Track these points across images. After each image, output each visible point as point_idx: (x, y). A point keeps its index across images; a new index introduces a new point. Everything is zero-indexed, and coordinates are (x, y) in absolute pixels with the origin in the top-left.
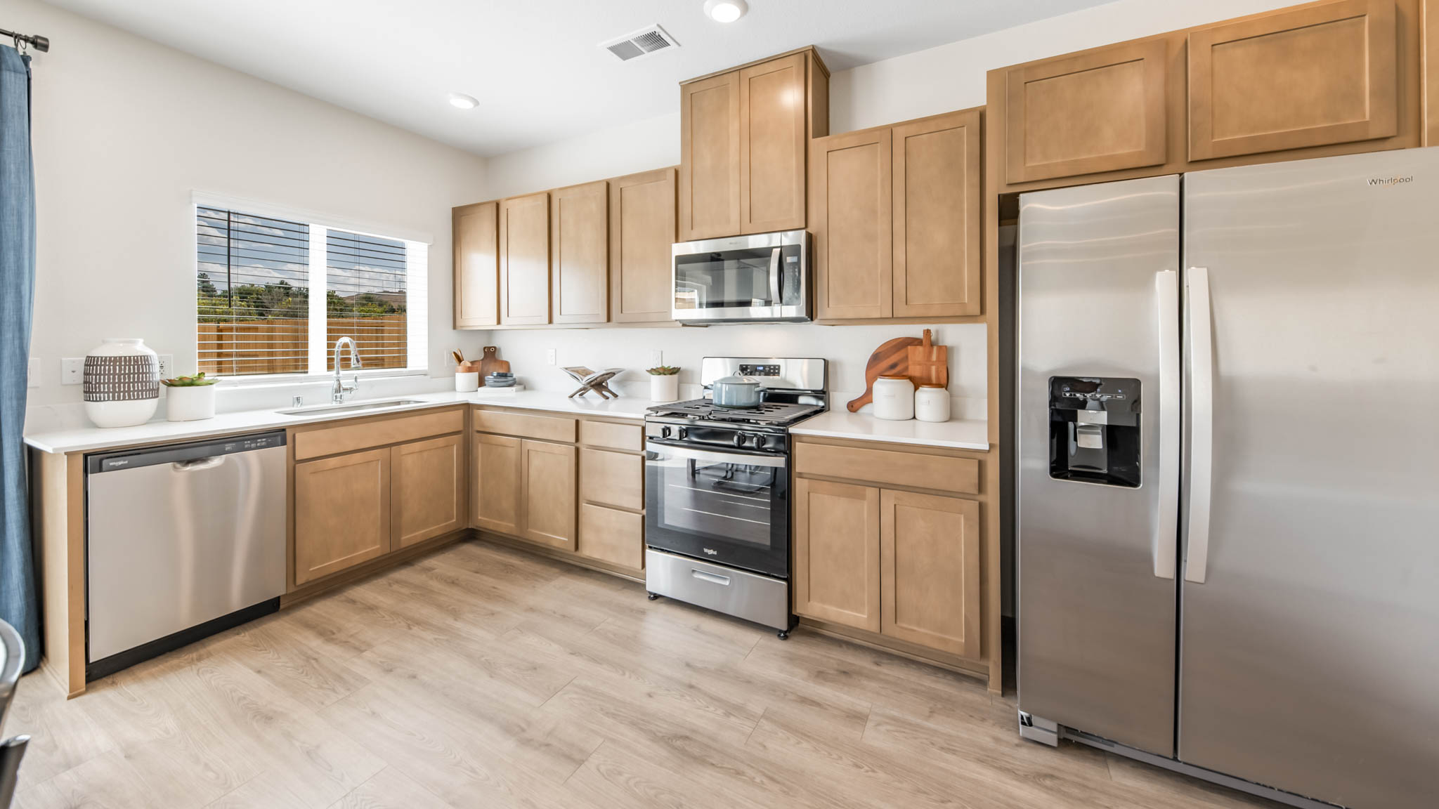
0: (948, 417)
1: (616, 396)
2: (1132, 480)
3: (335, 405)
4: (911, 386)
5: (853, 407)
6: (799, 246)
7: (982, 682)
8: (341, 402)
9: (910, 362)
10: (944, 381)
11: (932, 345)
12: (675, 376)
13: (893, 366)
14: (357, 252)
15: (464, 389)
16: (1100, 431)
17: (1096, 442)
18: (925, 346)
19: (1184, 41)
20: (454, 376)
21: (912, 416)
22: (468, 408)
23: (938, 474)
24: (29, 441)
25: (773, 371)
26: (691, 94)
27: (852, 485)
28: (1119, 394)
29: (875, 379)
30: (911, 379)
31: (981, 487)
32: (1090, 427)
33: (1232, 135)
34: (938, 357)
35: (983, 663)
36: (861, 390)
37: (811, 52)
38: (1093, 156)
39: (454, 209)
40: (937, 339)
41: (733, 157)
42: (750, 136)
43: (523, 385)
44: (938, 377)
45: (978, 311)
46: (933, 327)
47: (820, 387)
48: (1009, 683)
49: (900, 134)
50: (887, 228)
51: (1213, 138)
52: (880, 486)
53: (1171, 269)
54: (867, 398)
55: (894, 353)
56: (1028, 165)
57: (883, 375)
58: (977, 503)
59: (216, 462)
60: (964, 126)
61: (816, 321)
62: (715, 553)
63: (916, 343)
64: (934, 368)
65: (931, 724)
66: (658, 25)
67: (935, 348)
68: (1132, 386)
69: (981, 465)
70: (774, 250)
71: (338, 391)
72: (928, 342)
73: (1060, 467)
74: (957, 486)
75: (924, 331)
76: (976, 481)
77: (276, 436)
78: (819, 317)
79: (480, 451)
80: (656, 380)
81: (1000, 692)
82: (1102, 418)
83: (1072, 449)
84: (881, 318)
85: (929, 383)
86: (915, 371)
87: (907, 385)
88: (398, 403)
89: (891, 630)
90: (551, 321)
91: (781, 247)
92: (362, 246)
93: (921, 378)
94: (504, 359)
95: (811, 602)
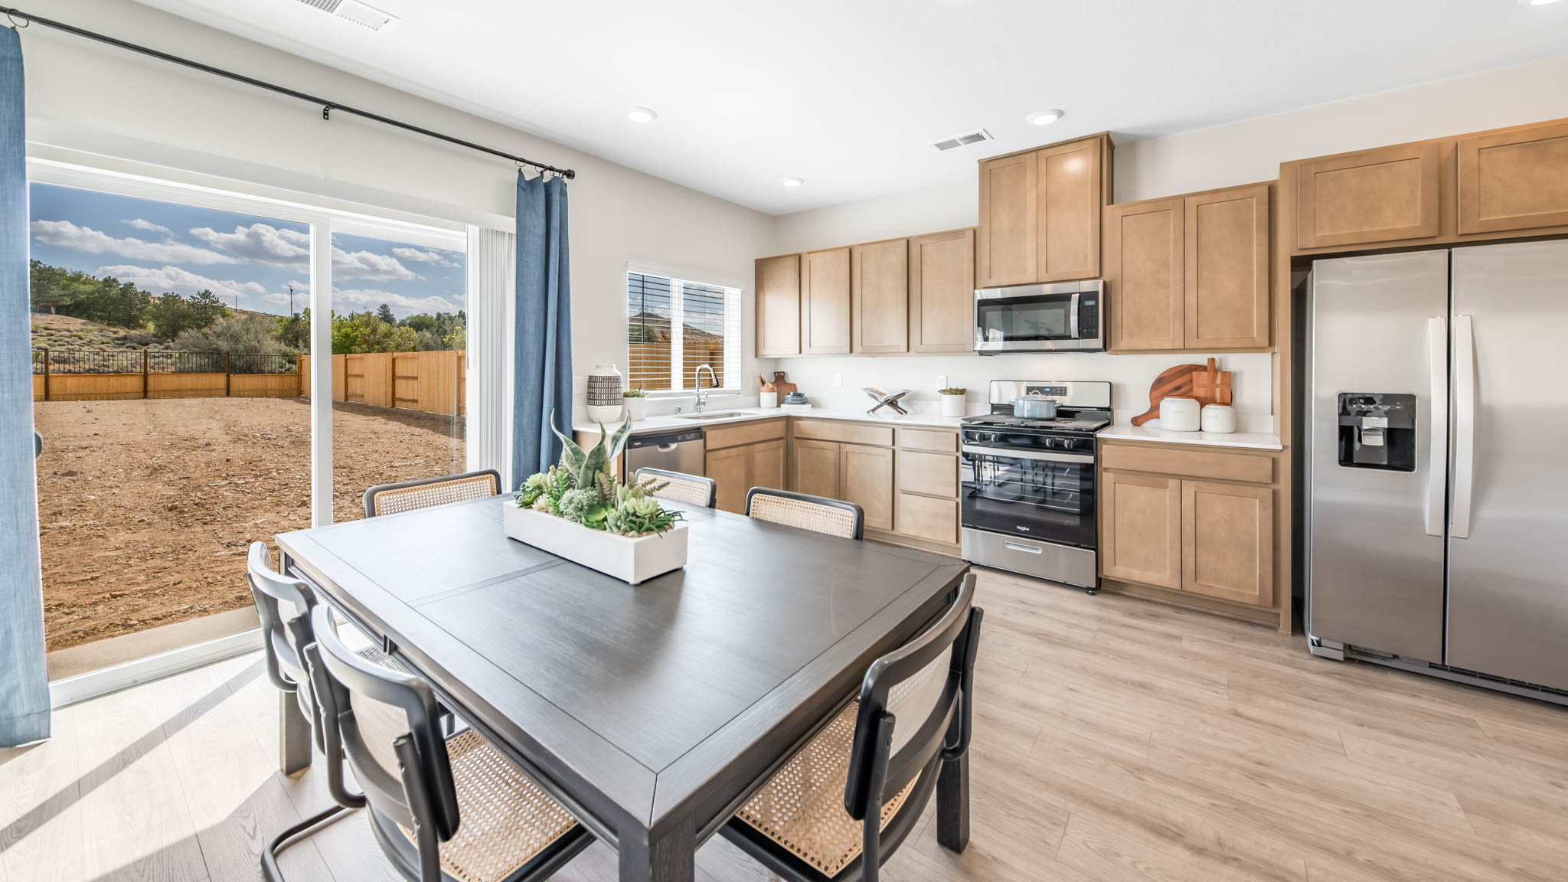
0: (1234, 429)
1: (906, 412)
2: (1409, 467)
3: (696, 414)
4: (1197, 404)
5: (1137, 422)
6: (1097, 293)
7: (1273, 628)
8: (700, 412)
9: (1195, 385)
10: (1228, 400)
11: (1216, 371)
12: (963, 396)
13: (1177, 388)
14: (703, 299)
15: (768, 406)
16: (1381, 433)
17: (1378, 441)
18: (1210, 371)
19: (1455, 145)
20: (759, 395)
21: (1199, 429)
22: (789, 420)
23: (1235, 468)
24: (575, 428)
25: (1062, 391)
26: (990, 170)
27: (1155, 478)
28: (1398, 405)
29: (1162, 397)
30: (1197, 398)
31: (1275, 477)
32: (1373, 430)
33: (1495, 215)
34: (1222, 380)
35: (1275, 611)
36: (1145, 407)
37: (1105, 137)
38: (1375, 229)
39: (756, 261)
40: (1220, 367)
41: (1030, 221)
42: (1047, 202)
43: (815, 405)
44: (1222, 397)
45: (1266, 343)
46: (1216, 356)
47: (1107, 405)
48: (1298, 626)
49: (1192, 203)
50: (1179, 277)
51: (1479, 218)
52: (1182, 478)
53: (1441, 317)
54: (1154, 412)
55: (1179, 377)
56: (1318, 234)
57: (1168, 394)
58: (1271, 491)
59: (673, 446)
60: (1253, 197)
61: (1109, 352)
62: (1028, 529)
63: (1200, 369)
64: (1218, 390)
65: (1234, 644)
66: (984, 130)
67: (1219, 374)
68: (1410, 399)
69: (1275, 462)
70: (1073, 295)
71: (698, 404)
72: (1212, 368)
73: (1347, 459)
74: (1254, 476)
75: (1209, 359)
76: (1270, 473)
77: (698, 432)
78: (1113, 348)
79: (800, 454)
80: (948, 399)
81: (1290, 633)
82: (1384, 423)
83: (1357, 446)
84: (1173, 349)
85: (1214, 401)
86: (1200, 392)
87: (1192, 405)
88: (732, 415)
89: (1191, 586)
90: (851, 351)
91: (1080, 293)
92: (707, 294)
93: (1206, 398)
94: (791, 382)
95: (1117, 567)
